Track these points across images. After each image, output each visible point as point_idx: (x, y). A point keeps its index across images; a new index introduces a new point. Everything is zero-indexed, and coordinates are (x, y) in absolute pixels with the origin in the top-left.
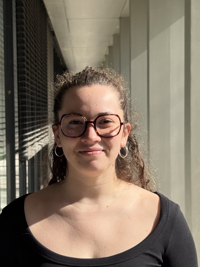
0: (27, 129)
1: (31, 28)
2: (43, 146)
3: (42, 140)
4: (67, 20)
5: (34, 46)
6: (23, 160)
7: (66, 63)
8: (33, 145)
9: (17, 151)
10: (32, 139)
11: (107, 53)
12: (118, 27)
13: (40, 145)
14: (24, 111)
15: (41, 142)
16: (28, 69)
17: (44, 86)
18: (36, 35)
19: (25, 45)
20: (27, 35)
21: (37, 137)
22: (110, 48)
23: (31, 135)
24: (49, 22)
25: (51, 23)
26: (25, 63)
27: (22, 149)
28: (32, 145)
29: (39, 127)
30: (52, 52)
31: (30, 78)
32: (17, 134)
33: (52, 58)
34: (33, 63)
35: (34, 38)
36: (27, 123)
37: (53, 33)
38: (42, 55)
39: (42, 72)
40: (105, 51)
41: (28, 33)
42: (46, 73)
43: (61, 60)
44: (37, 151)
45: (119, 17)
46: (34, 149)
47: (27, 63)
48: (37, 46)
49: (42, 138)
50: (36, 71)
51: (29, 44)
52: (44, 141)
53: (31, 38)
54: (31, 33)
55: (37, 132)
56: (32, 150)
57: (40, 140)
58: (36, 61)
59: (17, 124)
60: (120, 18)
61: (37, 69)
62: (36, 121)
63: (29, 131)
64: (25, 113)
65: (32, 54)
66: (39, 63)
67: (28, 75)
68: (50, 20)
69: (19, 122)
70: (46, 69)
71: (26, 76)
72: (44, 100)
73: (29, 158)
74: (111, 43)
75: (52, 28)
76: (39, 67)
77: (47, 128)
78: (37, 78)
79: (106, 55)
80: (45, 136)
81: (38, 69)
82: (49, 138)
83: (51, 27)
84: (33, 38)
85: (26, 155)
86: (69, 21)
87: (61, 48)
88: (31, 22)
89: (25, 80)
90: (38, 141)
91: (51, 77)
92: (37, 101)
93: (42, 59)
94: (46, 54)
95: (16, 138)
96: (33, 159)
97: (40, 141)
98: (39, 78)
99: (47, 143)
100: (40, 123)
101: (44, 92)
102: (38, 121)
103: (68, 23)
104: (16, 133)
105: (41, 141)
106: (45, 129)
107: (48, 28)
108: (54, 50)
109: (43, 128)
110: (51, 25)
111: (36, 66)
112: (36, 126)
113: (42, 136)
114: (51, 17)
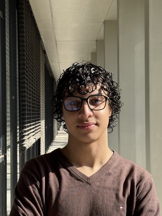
0: (26, 125)
2: (37, 139)
4: (56, 42)
5: (31, 62)
6: (23, 149)
7: (54, 74)
8: (30, 139)
10: (30, 134)
15: (36, 136)
16: (27, 80)
17: (38, 93)
18: (33, 54)
20: (27, 54)
21: (33, 132)
23: (29, 130)
24: (42, 43)
25: (43, 44)
27: (22, 141)
36: (26, 121)
37: (44, 52)
39: (37, 82)
43: (50, 72)
44: (33, 143)
47: (27, 76)
48: (33, 63)
50: (32, 81)
52: (38, 135)
55: (33, 128)
57: (35, 134)
62: (32, 120)
64: (25, 113)
66: (35, 75)
68: (42, 42)
69: (19, 120)
71: (26, 85)
72: (38, 103)
73: (27, 148)
74: (90, 59)
75: (44, 48)
80: (39, 132)
81: (34, 80)
82: (41, 133)
85: (24, 146)
86: (57, 43)
87: (50, 63)
88: (29, 45)
90: (33, 135)
91: (43, 85)
92: (33, 104)
93: (36, 72)
96: (29, 149)
98: (34, 87)
99: (40, 137)
100: (35, 121)
101: (38, 97)
102: (34, 119)
106: (39, 126)
107: (41, 48)
108: (45, 65)
110: (44, 46)
111: (32, 78)
113: (37, 131)
114: (43, 40)
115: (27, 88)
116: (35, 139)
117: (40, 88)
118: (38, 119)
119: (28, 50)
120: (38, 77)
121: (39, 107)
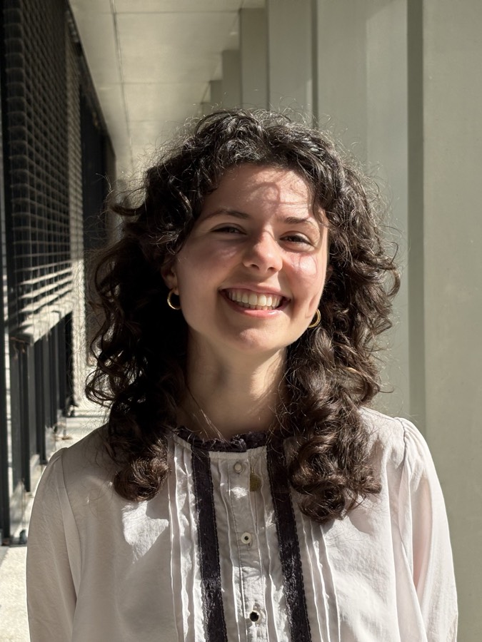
0: (32, 269)
2: (63, 315)
4: (114, 15)
6: (23, 342)
7: (107, 122)
11: (206, 98)
12: (234, 33)
13: (55, 311)
15: (58, 305)
16: (30, 142)
17: (63, 174)
19: (23, 71)
20: (27, 46)
21: (50, 292)
22: (214, 84)
23: (39, 285)
24: (71, 21)
25: (74, 22)
26: (24, 114)
29: (55, 270)
30: (77, 93)
31: (34, 151)
32: (5, 285)
33: (78, 107)
34: (40, 116)
35: (41, 55)
36: (31, 255)
37: (78, 49)
38: (56, 98)
39: (58, 149)
40: (202, 92)
41: (29, 43)
42: (66, 149)
43: (95, 115)
44: (52, 326)
45: (237, 7)
47: (29, 115)
49: (61, 296)
51: (30, 70)
52: (64, 303)
54: (35, 43)
55: (50, 281)
57: (56, 299)
58: (45, 112)
60: (240, 11)
62: (48, 254)
63: (35, 274)
65: (38, 95)
66: (52, 116)
68: (72, 15)
70: (66, 140)
71: (26, 143)
72: (62, 206)
73: (36, 338)
75: (78, 36)
76: (53, 127)
77: (71, 274)
78: (48, 153)
79: (202, 104)
80: (67, 292)
81: (51, 130)
83: (74, 33)
84: (39, 56)
85: (27, 331)
86: (118, 18)
87: (96, 85)
89: (25, 153)
90: (51, 303)
91: (75, 153)
93: (57, 109)
94: (66, 97)
95: (4, 293)
96: (40, 342)
97: (57, 302)
102: (52, 254)
103: (115, 23)
104: (4, 282)
105: (60, 302)
106: (67, 275)
107: (67, 37)
108: (81, 90)
110: (75, 28)
111: (46, 123)
113: (61, 291)
114: (74, 9)
115: (31, 168)
116: (57, 315)
117: (67, 160)
118: (64, 253)
120: (61, 125)
121: (66, 226)
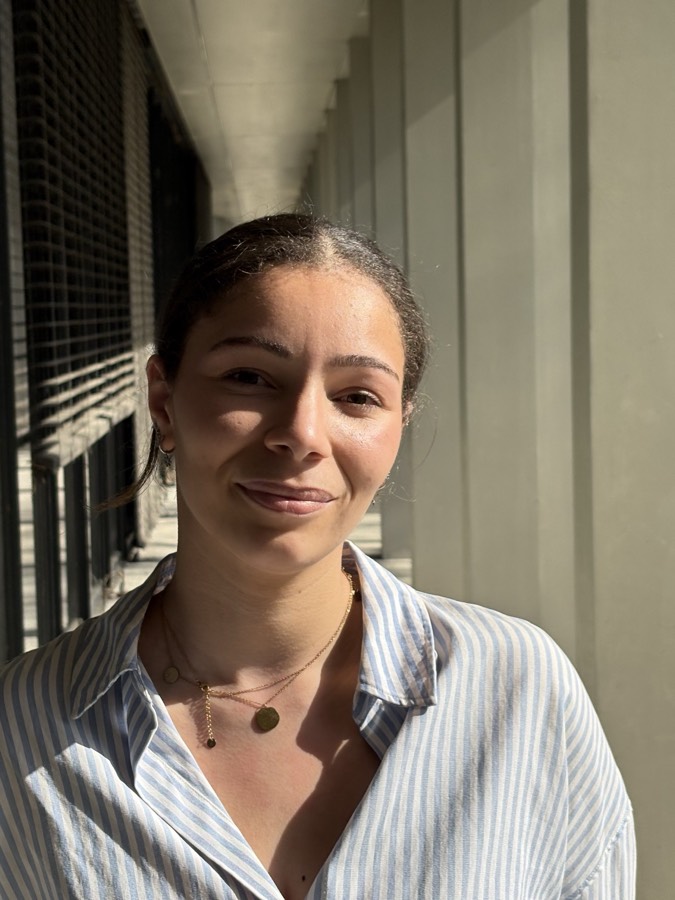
0: (56, 362)
1: (63, 20)
2: (116, 421)
3: (111, 403)
5: (73, 81)
6: (43, 468)
7: (195, 138)
8: (80, 420)
9: (25, 439)
10: (75, 400)
11: (332, 104)
12: (364, 13)
13: (102, 417)
14: (43, 305)
15: (108, 408)
16: (53, 161)
17: (116, 220)
18: (81, 45)
19: (41, 80)
20: (47, 43)
21: (94, 391)
22: (341, 85)
23: (70, 384)
26: (45, 143)
27: (40, 433)
28: (76, 417)
29: (100, 359)
30: (143, 101)
31: (61, 192)
32: (22, 383)
33: (144, 121)
34: (73, 142)
35: (74, 53)
36: (54, 343)
37: (143, 38)
38: (103, 113)
39: (106, 171)
40: (325, 95)
41: (52, 38)
42: (123, 173)
43: (175, 128)
44: (93, 440)
46: (82, 431)
47: (52, 142)
48: (85, 83)
49: (113, 395)
50: (83, 166)
51: (54, 77)
52: (118, 404)
53: (64, 56)
54: (63, 37)
55: (92, 376)
56: (73, 434)
57: (105, 400)
58: (82, 134)
59: (19, 349)
61: (87, 161)
62: (86, 338)
63: (63, 370)
64: (48, 310)
65: (68, 111)
66: (95, 138)
67: (54, 180)
69: (28, 340)
70: (122, 159)
71: (46, 183)
72: (115, 266)
73: (65, 461)
74: (344, 70)
75: (140, 20)
76: (95, 153)
77: (130, 361)
78: (89, 193)
79: (327, 112)
80: (123, 388)
81: (92, 160)
82: (135, 394)
83: (136, 16)
84: (69, 54)
85: (54, 450)
87: (173, 87)
89: (44, 198)
90: (97, 405)
92: (88, 268)
93: (104, 128)
94: (121, 109)
95: (17, 396)
96: (76, 464)
97: (105, 404)
98: (94, 191)
99: (129, 412)
100: (100, 343)
101: (114, 239)
102: (96, 336)
104: (17, 380)
105: (109, 403)
106: (123, 363)
107: (126, 20)
108: (150, 95)
109: (112, 361)
110: (138, 10)
111: (82, 150)
112: (87, 354)
113: (112, 389)
116: (105, 421)
117: (124, 199)
118: (116, 333)
119: (54, 24)
121: (122, 281)
